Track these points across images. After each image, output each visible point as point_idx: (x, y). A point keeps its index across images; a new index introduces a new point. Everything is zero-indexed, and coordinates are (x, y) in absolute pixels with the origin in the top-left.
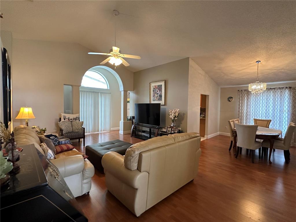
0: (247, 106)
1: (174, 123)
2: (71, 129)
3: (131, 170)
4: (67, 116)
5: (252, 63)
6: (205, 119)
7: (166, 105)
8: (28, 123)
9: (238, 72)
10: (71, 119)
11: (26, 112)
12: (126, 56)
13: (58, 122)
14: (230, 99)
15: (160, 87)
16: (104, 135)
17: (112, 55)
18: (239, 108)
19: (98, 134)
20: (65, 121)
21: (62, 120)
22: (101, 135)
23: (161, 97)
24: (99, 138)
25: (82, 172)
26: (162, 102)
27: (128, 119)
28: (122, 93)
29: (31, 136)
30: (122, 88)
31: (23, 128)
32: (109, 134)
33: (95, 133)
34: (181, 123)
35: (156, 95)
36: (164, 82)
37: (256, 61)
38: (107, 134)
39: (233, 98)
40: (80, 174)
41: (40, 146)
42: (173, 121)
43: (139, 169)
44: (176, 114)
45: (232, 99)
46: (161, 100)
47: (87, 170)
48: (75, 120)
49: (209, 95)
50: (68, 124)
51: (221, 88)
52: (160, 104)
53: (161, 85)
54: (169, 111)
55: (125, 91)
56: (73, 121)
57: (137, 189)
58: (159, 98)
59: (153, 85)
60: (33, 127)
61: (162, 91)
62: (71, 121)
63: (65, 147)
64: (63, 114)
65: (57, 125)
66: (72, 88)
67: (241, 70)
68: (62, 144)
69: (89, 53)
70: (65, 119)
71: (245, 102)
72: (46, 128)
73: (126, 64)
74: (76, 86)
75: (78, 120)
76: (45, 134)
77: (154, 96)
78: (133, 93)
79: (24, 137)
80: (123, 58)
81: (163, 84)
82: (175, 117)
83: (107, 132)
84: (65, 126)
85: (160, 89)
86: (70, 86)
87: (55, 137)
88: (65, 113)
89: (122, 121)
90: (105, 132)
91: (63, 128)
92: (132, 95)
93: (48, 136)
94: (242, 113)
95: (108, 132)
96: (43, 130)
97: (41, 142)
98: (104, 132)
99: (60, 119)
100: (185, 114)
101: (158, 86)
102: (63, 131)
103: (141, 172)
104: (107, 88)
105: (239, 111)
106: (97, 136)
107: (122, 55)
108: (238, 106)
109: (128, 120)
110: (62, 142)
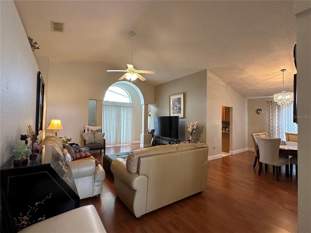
0: (278, 119)
1: (192, 136)
2: (94, 140)
3: (131, 173)
4: (91, 128)
5: (277, 72)
6: (229, 133)
7: (185, 118)
8: (56, 133)
9: (264, 82)
10: (94, 131)
11: (56, 123)
12: (141, 72)
13: (83, 134)
14: (258, 111)
15: (179, 100)
16: (126, 147)
17: (128, 71)
18: (269, 121)
19: (120, 147)
20: (89, 132)
21: (86, 131)
22: (123, 148)
23: (181, 110)
24: (120, 150)
25: (93, 175)
26: (181, 115)
27: (149, 132)
28: (143, 106)
29: (55, 142)
30: (142, 102)
31: (51, 136)
32: (130, 146)
33: (117, 145)
34: (200, 137)
35: (175, 108)
36: (183, 94)
37: (281, 69)
38: (128, 147)
39: (262, 110)
40: (92, 176)
41: (62, 151)
42: (191, 134)
43: (138, 173)
44: (194, 127)
45: (260, 111)
46: (181, 113)
47: (97, 174)
48: (98, 132)
49: (232, 108)
50: (91, 135)
51: (248, 100)
52: (178, 117)
53: (180, 98)
54: (188, 124)
55: (146, 105)
56: (95, 133)
57: (136, 190)
58: (178, 111)
59: (173, 98)
60: (61, 136)
61: (181, 104)
62: (94, 132)
63: (83, 154)
64: (87, 127)
65: (82, 136)
66: (97, 102)
67: (266, 80)
68: (82, 152)
69: (107, 71)
70: (88, 131)
71: (276, 114)
72: (71, 138)
73: (142, 79)
74: (99, 101)
75: (100, 132)
76: (69, 143)
77: (173, 109)
78: (154, 106)
79: (49, 142)
80: (139, 73)
81: (182, 96)
82: (193, 130)
83: (128, 145)
84: (88, 137)
85: (179, 102)
86: (95, 101)
87: (77, 146)
88: (89, 125)
89: (143, 134)
90: (127, 144)
91: (86, 139)
92: (152, 108)
93: (71, 145)
94: (273, 127)
95: (130, 145)
96: (69, 140)
97: (64, 148)
98: (125, 145)
99: (85, 130)
100: (204, 127)
101: (178, 99)
102: (86, 142)
103: (139, 175)
104: (129, 102)
105: (269, 125)
106: (119, 148)
107: (137, 71)
108: (268, 118)
109: (149, 134)
110: (82, 150)
